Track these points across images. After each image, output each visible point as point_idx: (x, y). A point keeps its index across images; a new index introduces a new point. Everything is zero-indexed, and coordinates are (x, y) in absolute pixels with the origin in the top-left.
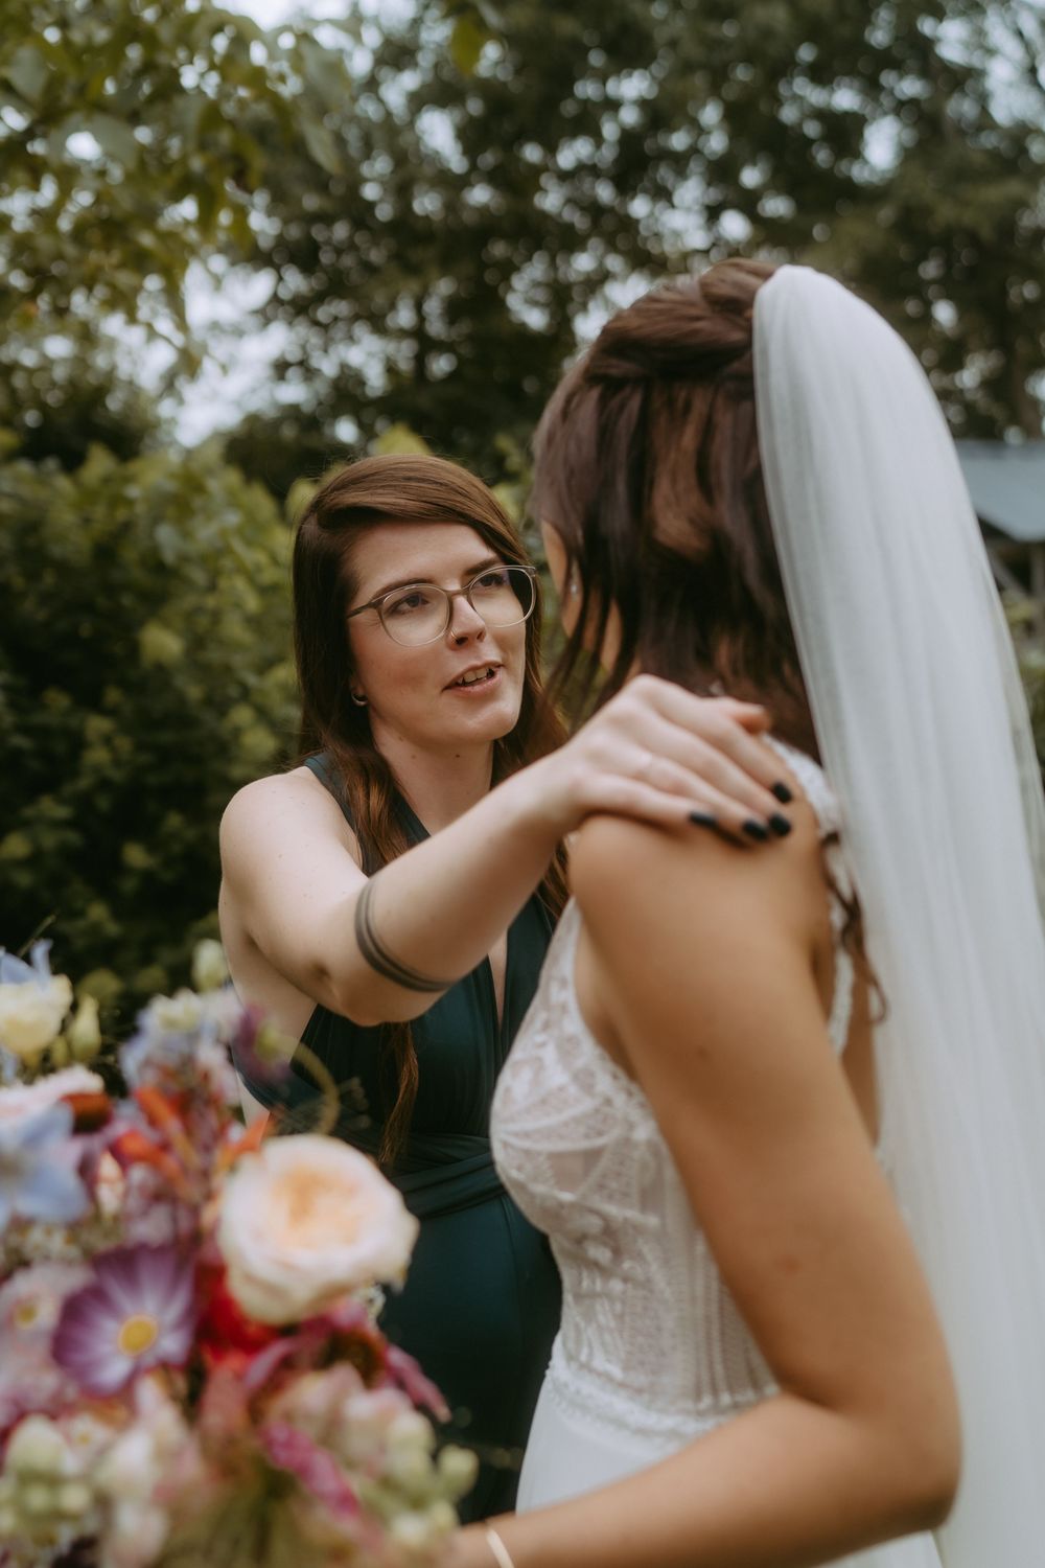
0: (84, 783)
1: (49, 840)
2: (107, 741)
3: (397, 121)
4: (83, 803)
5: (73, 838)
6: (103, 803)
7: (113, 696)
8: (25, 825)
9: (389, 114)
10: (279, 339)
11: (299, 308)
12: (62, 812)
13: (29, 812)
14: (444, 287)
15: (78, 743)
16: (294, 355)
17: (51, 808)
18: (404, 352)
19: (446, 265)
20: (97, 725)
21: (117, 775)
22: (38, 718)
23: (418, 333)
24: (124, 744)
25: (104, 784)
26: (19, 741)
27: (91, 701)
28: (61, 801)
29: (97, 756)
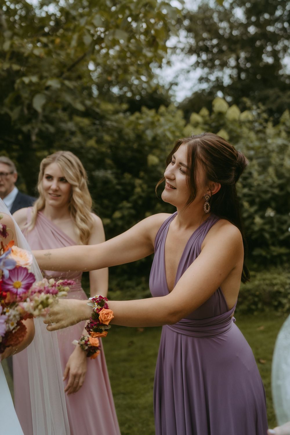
0: (134, 197)
1: (126, 212)
2: (141, 186)
3: (227, 11)
4: (135, 203)
5: (133, 211)
6: (140, 202)
7: (142, 174)
8: (121, 209)
9: (226, 10)
10: (199, 72)
11: (205, 64)
12: (129, 205)
13: (121, 205)
14: (243, 55)
15: (133, 187)
16: (205, 76)
17: (126, 204)
18: (234, 72)
19: (243, 48)
20: (138, 182)
21: (143, 195)
22: (123, 181)
23: (238, 67)
24: (145, 186)
25: (140, 197)
26: (119, 187)
27: (136, 175)
28: (128, 202)
29: (138, 190)
